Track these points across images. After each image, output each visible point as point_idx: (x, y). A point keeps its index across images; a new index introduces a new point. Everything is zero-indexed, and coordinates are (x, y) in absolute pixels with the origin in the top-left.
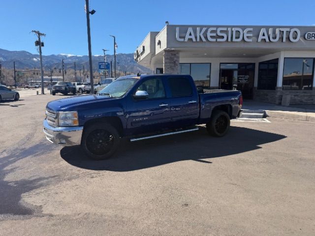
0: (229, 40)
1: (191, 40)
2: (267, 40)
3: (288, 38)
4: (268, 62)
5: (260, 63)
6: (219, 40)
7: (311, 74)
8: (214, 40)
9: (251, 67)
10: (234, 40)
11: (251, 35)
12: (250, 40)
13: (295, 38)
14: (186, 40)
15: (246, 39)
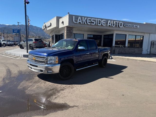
0: (96, 24)
1: (80, 23)
2: (111, 26)
3: (118, 26)
4: (108, 35)
5: (104, 35)
6: (92, 24)
7: (125, 40)
8: (90, 24)
9: (99, 37)
10: (98, 24)
11: (105, 23)
12: (104, 25)
13: (121, 26)
14: (78, 23)
15: (103, 24)
